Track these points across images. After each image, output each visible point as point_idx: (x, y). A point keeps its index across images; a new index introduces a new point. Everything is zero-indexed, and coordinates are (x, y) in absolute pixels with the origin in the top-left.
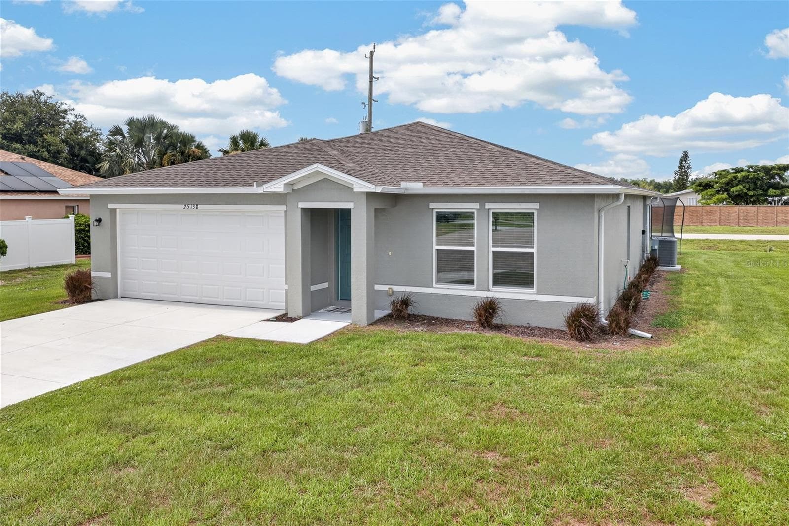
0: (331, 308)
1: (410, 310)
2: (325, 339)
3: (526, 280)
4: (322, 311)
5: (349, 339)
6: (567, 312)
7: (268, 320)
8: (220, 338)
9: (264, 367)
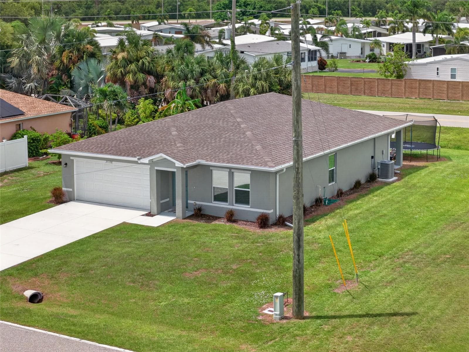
0: (170, 210)
1: (202, 212)
2: (163, 225)
3: (247, 202)
4: (166, 211)
5: (172, 226)
6: (257, 216)
7: (143, 215)
8: (124, 223)
9: (140, 235)
